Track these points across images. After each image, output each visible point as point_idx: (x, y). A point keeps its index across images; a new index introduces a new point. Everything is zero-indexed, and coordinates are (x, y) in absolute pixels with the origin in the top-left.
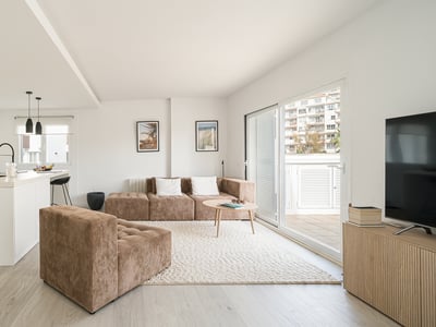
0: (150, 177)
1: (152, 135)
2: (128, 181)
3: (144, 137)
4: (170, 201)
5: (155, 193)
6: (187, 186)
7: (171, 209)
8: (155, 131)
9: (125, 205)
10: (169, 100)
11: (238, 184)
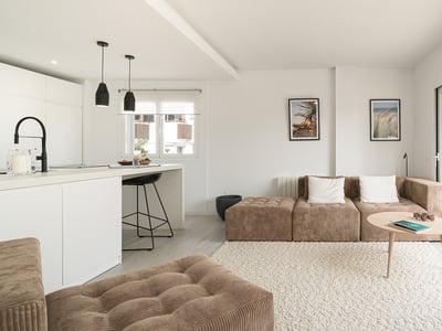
0: (303, 176)
1: (310, 118)
2: (276, 180)
3: (300, 121)
4: (324, 212)
5: (307, 198)
6: (353, 190)
7: (325, 224)
8: (314, 112)
9: (255, 217)
10: (334, 68)
11: (425, 188)
